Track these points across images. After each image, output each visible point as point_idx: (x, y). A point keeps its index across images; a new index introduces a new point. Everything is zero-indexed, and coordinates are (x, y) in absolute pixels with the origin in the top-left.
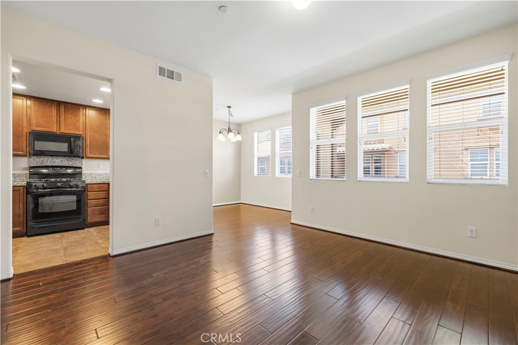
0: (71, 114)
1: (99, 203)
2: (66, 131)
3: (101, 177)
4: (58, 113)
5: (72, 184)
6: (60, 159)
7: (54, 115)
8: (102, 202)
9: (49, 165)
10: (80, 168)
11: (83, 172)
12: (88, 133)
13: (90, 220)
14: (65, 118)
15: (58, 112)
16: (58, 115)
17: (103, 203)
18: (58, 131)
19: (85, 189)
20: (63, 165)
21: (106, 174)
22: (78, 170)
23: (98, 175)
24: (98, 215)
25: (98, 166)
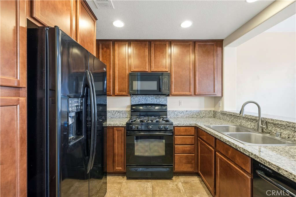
0: (159, 51)
1: (186, 149)
2: (156, 70)
3: (182, 114)
4: (150, 53)
5: (162, 127)
6: (151, 97)
7: (147, 55)
8: (188, 149)
9: (144, 103)
10: (165, 105)
11: (168, 110)
12: (173, 69)
13: (177, 168)
14: (154, 56)
15: (149, 51)
16: (149, 55)
17: (190, 150)
18: (150, 70)
19: (173, 133)
20: (153, 103)
21: (187, 111)
22: (164, 108)
23: (179, 112)
24: (185, 164)
25: (180, 103)
